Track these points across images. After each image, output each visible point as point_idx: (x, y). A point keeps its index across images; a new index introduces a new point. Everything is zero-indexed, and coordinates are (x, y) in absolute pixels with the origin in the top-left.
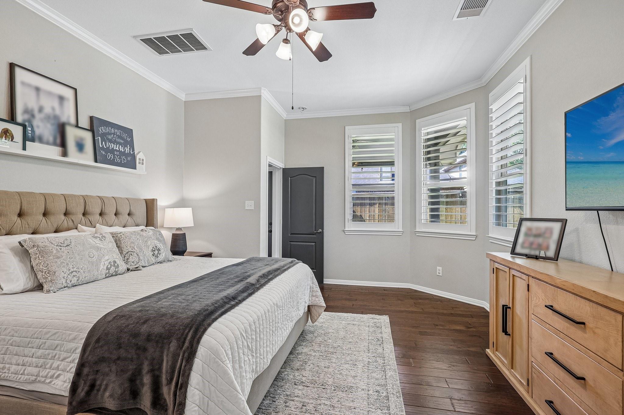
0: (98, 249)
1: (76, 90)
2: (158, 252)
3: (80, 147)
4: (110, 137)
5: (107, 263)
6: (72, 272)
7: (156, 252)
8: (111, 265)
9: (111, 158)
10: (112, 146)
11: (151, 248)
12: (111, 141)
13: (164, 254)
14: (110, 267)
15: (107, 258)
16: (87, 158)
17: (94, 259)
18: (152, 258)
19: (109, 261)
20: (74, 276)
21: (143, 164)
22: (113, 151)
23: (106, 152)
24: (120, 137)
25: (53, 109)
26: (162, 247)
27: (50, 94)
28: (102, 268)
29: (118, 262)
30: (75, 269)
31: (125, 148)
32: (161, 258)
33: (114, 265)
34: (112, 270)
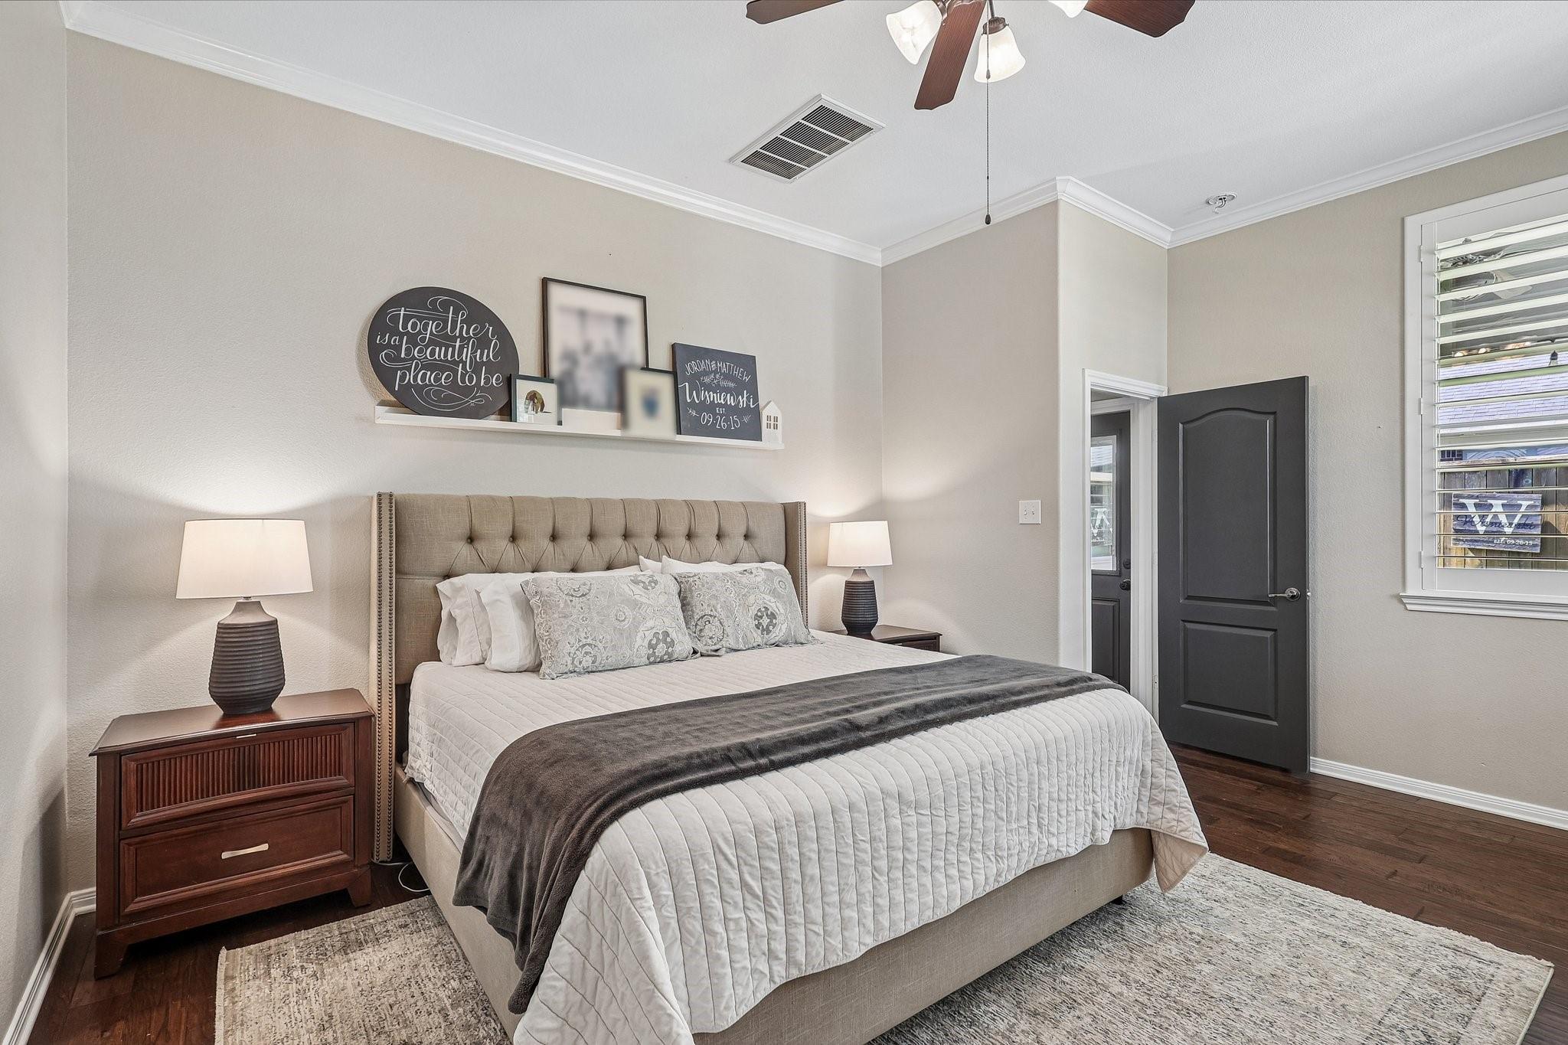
0: (635, 605)
1: (644, 298)
2: (771, 622)
3: (651, 406)
4: (707, 380)
5: (649, 635)
6: (584, 645)
7: (765, 621)
8: (658, 639)
9: (708, 421)
10: (712, 397)
11: (753, 611)
12: (709, 388)
13: (784, 627)
14: (657, 644)
15: (650, 623)
16: (663, 426)
17: (626, 625)
18: (754, 633)
19: (654, 631)
20: (586, 653)
21: (776, 427)
22: (711, 408)
23: (699, 412)
24: (727, 377)
25: (607, 343)
26: (782, 611)
27: (601, 317)
28: (641, 642)
29: (673, 635)
30: (589, 641)
31: (738, 397)
32: (777, 634)
33: (665, 641)
34: (661, 649)
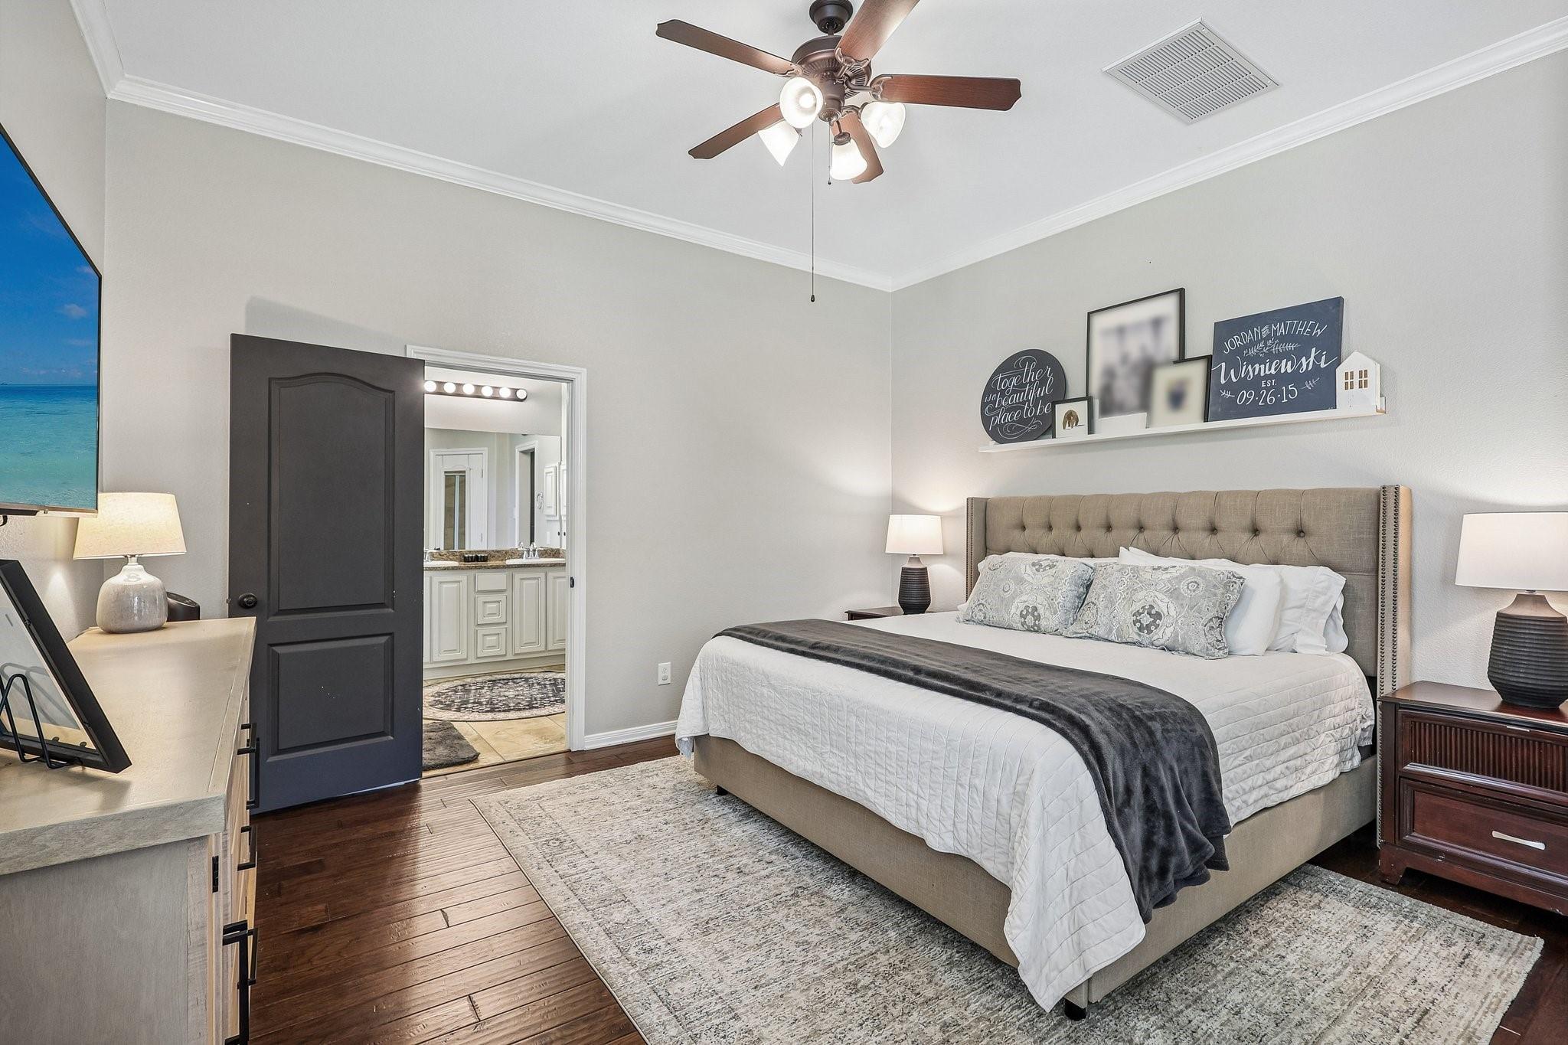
0: (1020, 581)
1: (1184, 291)
2: (1154, 622)
3: (1177, 399)
4: (1252, 352)
5: (1022, 607)
6: (979, 605)
7: (1146, 620)
8: (1028, 611)
9: (1247, 400)
10: (1250, 371)
11: (1137, 607)
12: (1252, 361)
13: (1169, 631)
14: (1027, 615)
15: (1024, 598)
17: (1007, 595)
18: (1130, 629)
19: (1026, 604)
20: (980, 610)
22: (1255, 383)
23: (1235, 392)
24: (1283, 339)
26: (1173, 613)
28: (1015, 609)
29: (1041, 611)
30: (983, 602)
31: (1299, 359)
32: (1164, 634)
33: (1033, 615)
34: (1030, 620)
